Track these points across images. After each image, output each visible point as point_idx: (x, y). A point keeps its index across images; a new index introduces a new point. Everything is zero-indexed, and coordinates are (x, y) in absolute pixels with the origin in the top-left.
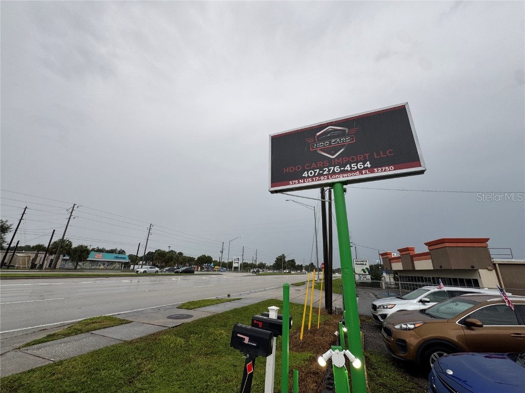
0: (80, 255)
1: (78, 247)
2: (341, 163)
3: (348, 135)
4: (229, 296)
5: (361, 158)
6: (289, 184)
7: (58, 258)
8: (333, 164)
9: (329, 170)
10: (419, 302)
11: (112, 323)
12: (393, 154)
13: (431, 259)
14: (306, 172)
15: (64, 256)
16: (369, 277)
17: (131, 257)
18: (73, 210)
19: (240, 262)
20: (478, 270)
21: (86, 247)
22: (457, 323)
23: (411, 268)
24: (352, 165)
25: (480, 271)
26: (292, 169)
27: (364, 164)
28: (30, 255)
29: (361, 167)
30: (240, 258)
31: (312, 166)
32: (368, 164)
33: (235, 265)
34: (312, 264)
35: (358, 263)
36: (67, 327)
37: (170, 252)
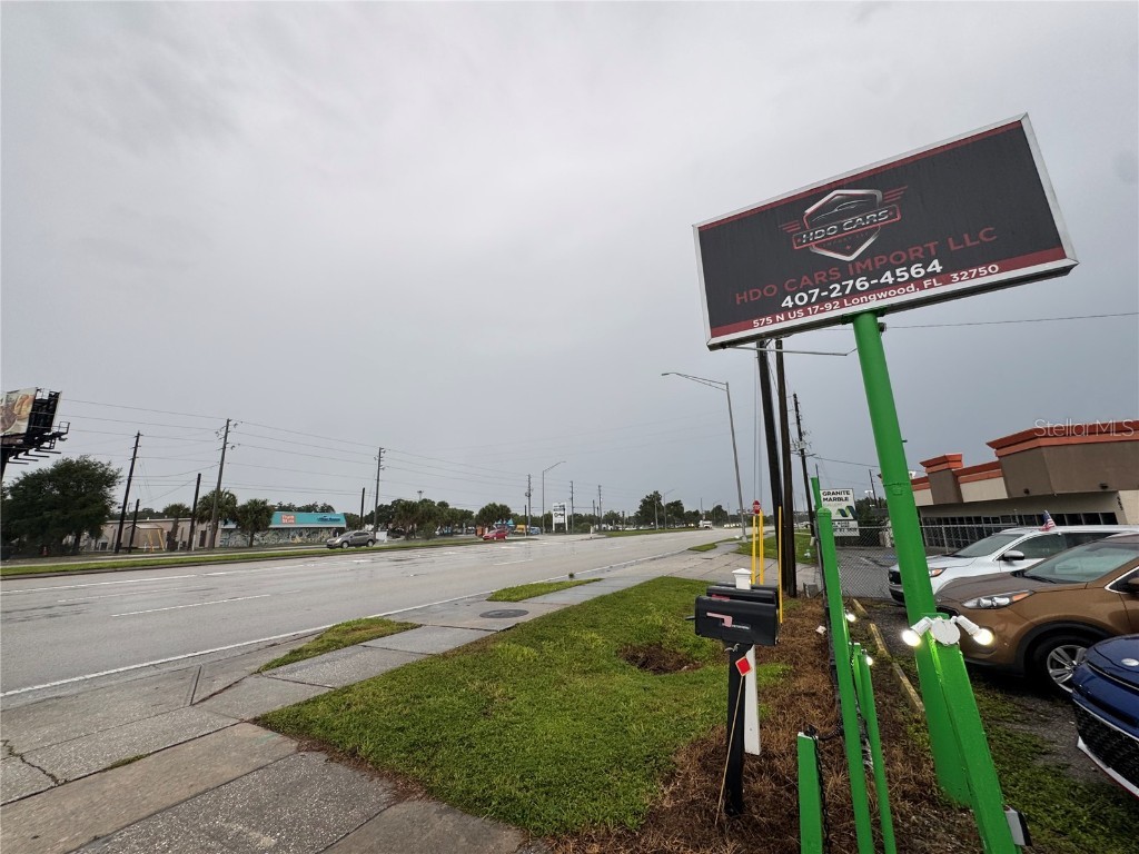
0: (255, 518)
1: (249, 504)
2: (871, 269)
3: (882, 205)
4: (571, 576)
5: (918, 254)
6: (752, 327)
7: (215, 528)
8: (852, 273)
9: (844, 288)
10: (999, 559)
11: (389, 630)
12: (995, 237)
13: (1004, 476)
14: (789, 298)
15: (226, 523)
16: (854, 524)
17: (348, 517)
18: (227, 432)
19: (568, 512)
20: (1116, 492)
21: (264, 503)
22: (1107, 588)
23: (952, 500)
24: (898, 271)
25: (1122, 493)
26: (755, 294)
27: (925, 267)
28: (162, 525)
29: (918, 273)
30: (567, 504)
31: (803, 284)
32: (936, 266)
33: (556, 520)
34: (719, 508)
35: (828, 497)
36: (312, 638)
37: (421, 502)
